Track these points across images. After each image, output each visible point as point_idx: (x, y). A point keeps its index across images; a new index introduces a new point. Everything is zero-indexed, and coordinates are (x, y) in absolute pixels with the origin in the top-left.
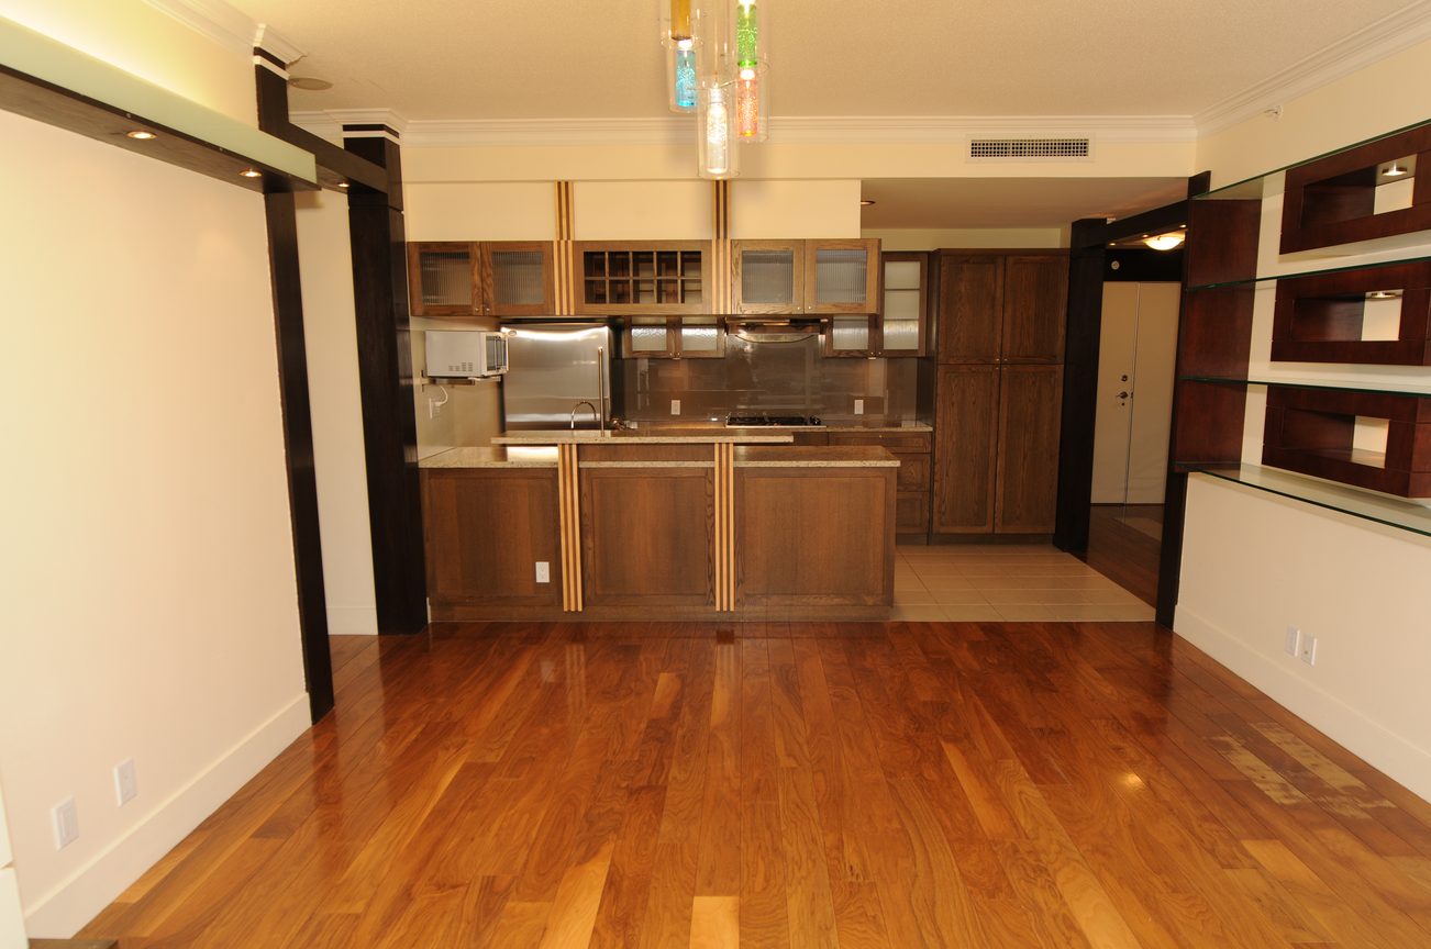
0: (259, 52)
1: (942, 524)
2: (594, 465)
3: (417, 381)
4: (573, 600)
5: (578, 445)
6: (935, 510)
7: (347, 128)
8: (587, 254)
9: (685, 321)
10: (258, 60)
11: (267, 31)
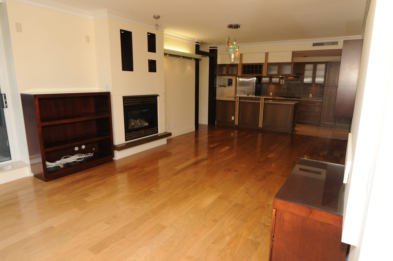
0: (196, 42)
1: (323, 122)
2: (242, 101)
3: (217, 86)
4: (236, 123)
5: (239, 97)
6: (321, 118)
7: (210, 48)
8: (244, 66)
9: (273, 77)
10: (196, 43)
11: (197, 40)
